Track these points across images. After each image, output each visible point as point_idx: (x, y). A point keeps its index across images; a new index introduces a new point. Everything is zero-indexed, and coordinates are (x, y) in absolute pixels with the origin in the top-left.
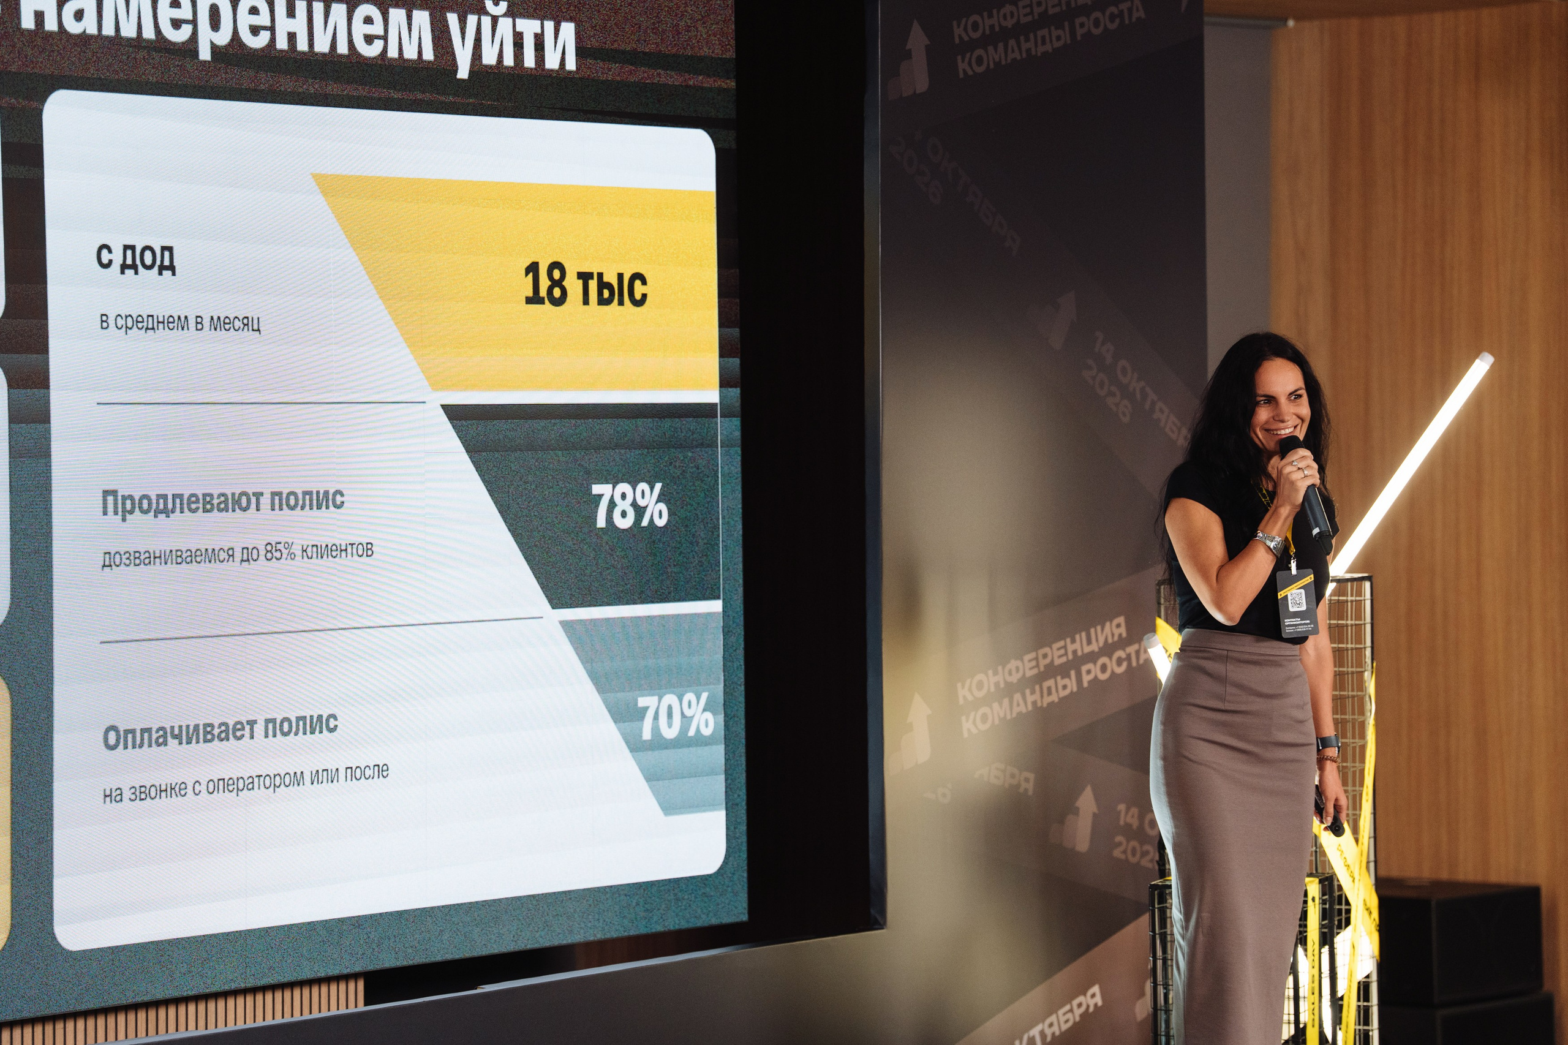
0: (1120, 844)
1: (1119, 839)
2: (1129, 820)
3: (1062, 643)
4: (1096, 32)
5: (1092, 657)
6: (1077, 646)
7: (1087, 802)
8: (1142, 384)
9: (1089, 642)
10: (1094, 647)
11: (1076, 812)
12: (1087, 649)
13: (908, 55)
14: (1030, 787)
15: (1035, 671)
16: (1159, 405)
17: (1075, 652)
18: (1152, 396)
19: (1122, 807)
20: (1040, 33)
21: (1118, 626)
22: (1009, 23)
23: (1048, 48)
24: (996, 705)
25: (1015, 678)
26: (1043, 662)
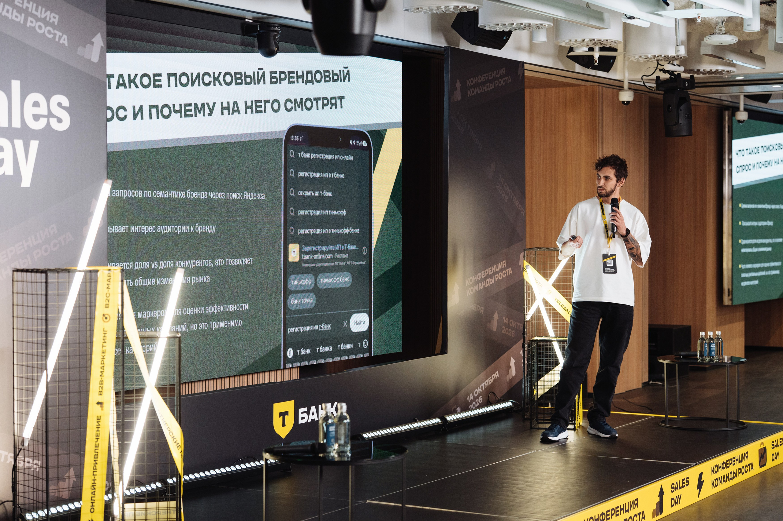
0: (504, 329)
1: (503, 327)
2: (506, 322)
3: (491, 268)
4: (500, 85)
5: (497, 273)
6: (494, 269)
7: (496, 316)
8: (510, 190)
9: (497, 268)
10: (498, 270)
11: (493, 319)
12: (497, 270)
13: (456, 89)
14: (482, 311)
15: (484, 276)
16: (514, 197)
17: (494, 271)
18: (513, 194)
19: (504, 318)
20: (487, 85)
21: (504, 263)
22: (480, 81)
23: (489, 89)
24: (475, 286)
25: (479, 278)
26: (486, 274)
